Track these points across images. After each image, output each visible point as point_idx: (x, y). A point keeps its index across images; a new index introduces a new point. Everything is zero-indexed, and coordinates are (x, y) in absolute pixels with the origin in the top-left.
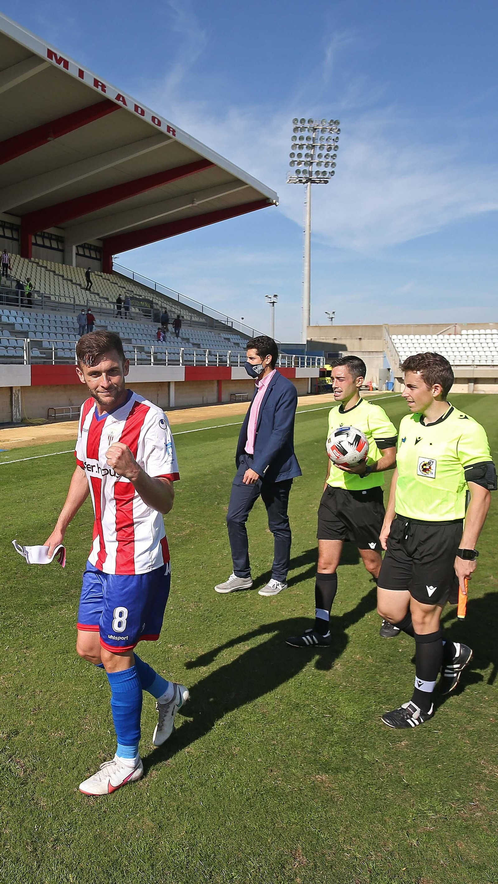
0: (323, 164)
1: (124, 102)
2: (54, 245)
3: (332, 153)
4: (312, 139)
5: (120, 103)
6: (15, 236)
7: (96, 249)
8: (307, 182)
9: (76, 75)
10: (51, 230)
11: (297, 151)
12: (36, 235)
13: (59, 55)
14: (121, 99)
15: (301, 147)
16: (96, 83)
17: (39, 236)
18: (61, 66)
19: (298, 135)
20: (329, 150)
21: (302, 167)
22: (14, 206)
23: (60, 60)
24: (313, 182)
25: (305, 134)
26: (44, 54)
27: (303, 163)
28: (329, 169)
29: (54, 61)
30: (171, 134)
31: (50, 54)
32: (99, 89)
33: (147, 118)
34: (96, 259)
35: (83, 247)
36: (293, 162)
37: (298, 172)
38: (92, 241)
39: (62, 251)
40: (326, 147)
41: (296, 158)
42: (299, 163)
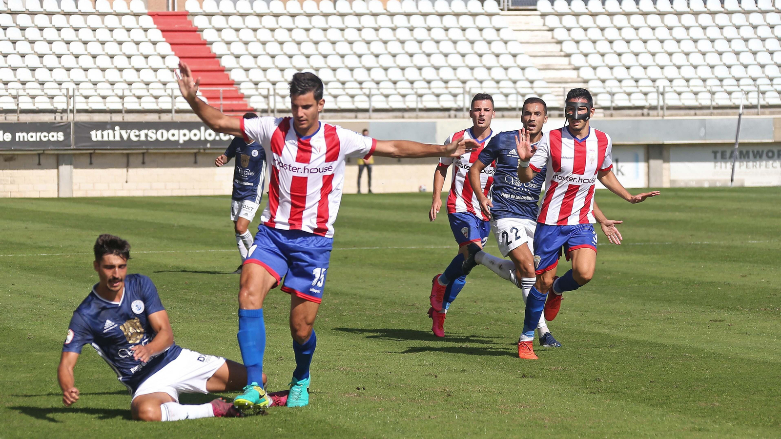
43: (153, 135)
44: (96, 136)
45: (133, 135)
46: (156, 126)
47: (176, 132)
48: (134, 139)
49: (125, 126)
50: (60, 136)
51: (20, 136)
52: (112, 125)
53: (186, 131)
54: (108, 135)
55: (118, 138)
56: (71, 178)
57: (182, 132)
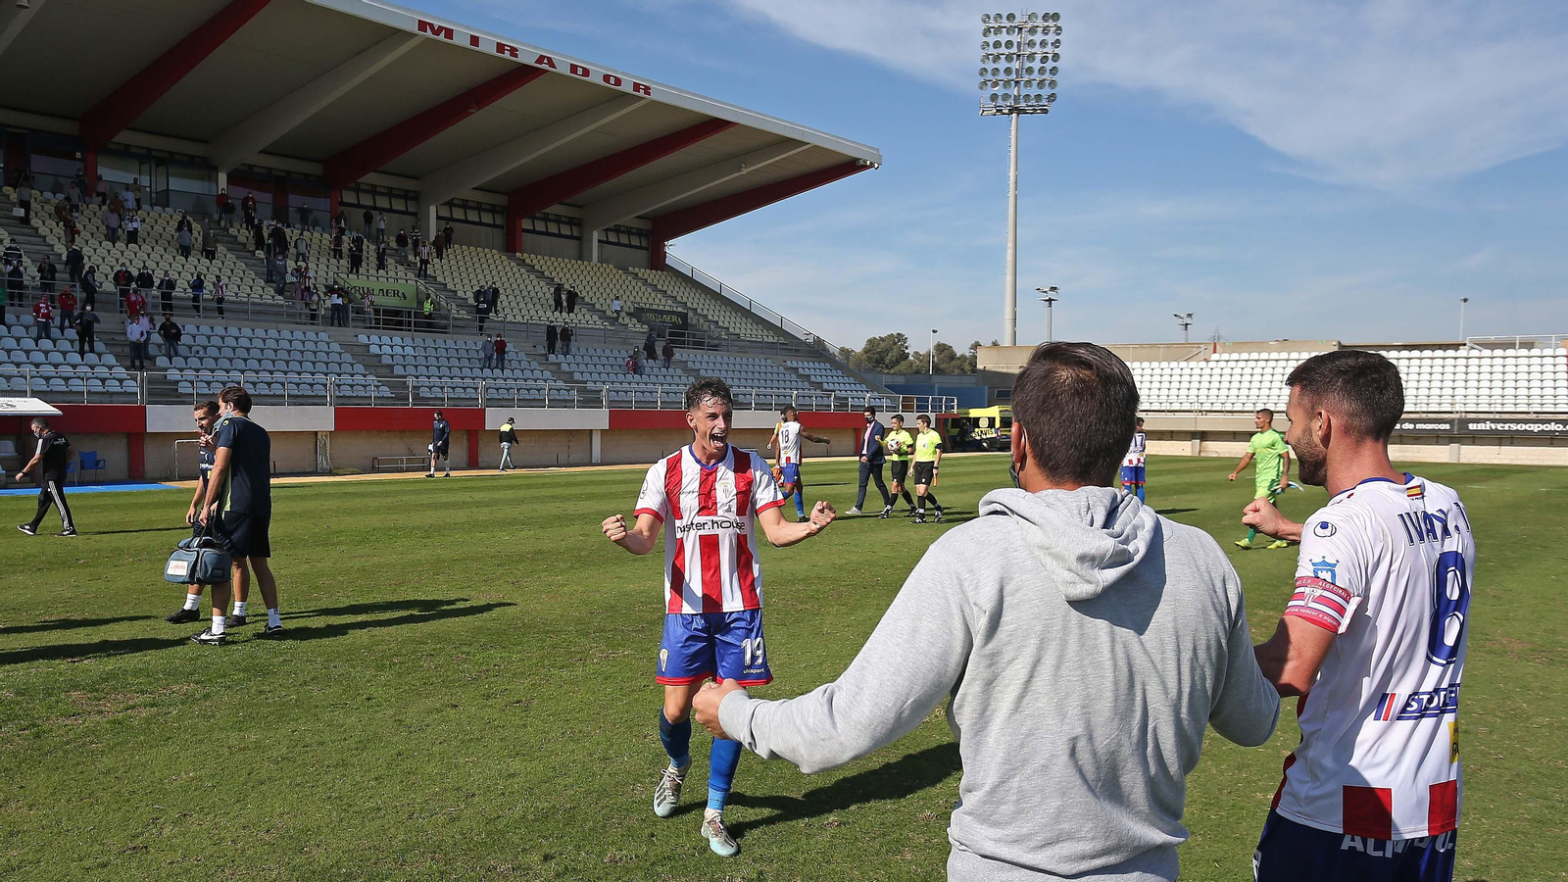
0: (1035, 83)
1: (551, 62)
2: (565, 230)
3: (1050, 65)
4: (1015, 44)
5: (544, 66)
6: (498, 222)
7: (640, 233)
8: (1011, 112)
9: (467, 43)
10: (555, 209)
11: (990, 66)
12: (533, 218)
13: (437, 24)
14: (546, 61)
15: (997, 58)
16: (501, 47)
17: (540, 219)
18: (442, 37)
19: (992, 39)
20: (1044, 60)
21: (999, 90)
22: (487, 179)
23: (437, 32)
24: (1020, 111)
25: (1003, 38)
26: (415, 29)
27: (1001, 83)
28: (1046, 92)
29: (429, 33)
30: (641, 93)
31: (422, 25)
32: (507, 56)
33: (596, 78)
34: (640, 248)
35: (617, 230)
36: (985, 83)
37: (994, 97)
38: (628, 220)
39: (578, 239)
40: (1038, 57)
41: (989, 76)
42: (995, 84)
43: (1514, 427)
44: (1472, 426)
45: (1499, 427)
46: (1518, 421)
47: (1532, 425)
48: (1499, 428)
49: (1493, 421)
50: (1447, 426)
51: (1419, 426)
52: (1484, 421)
53: (1540, 425)
54: (1481, 426)
55: (1488, 428)
56: (1459, 451)
57: (1537, 425)
